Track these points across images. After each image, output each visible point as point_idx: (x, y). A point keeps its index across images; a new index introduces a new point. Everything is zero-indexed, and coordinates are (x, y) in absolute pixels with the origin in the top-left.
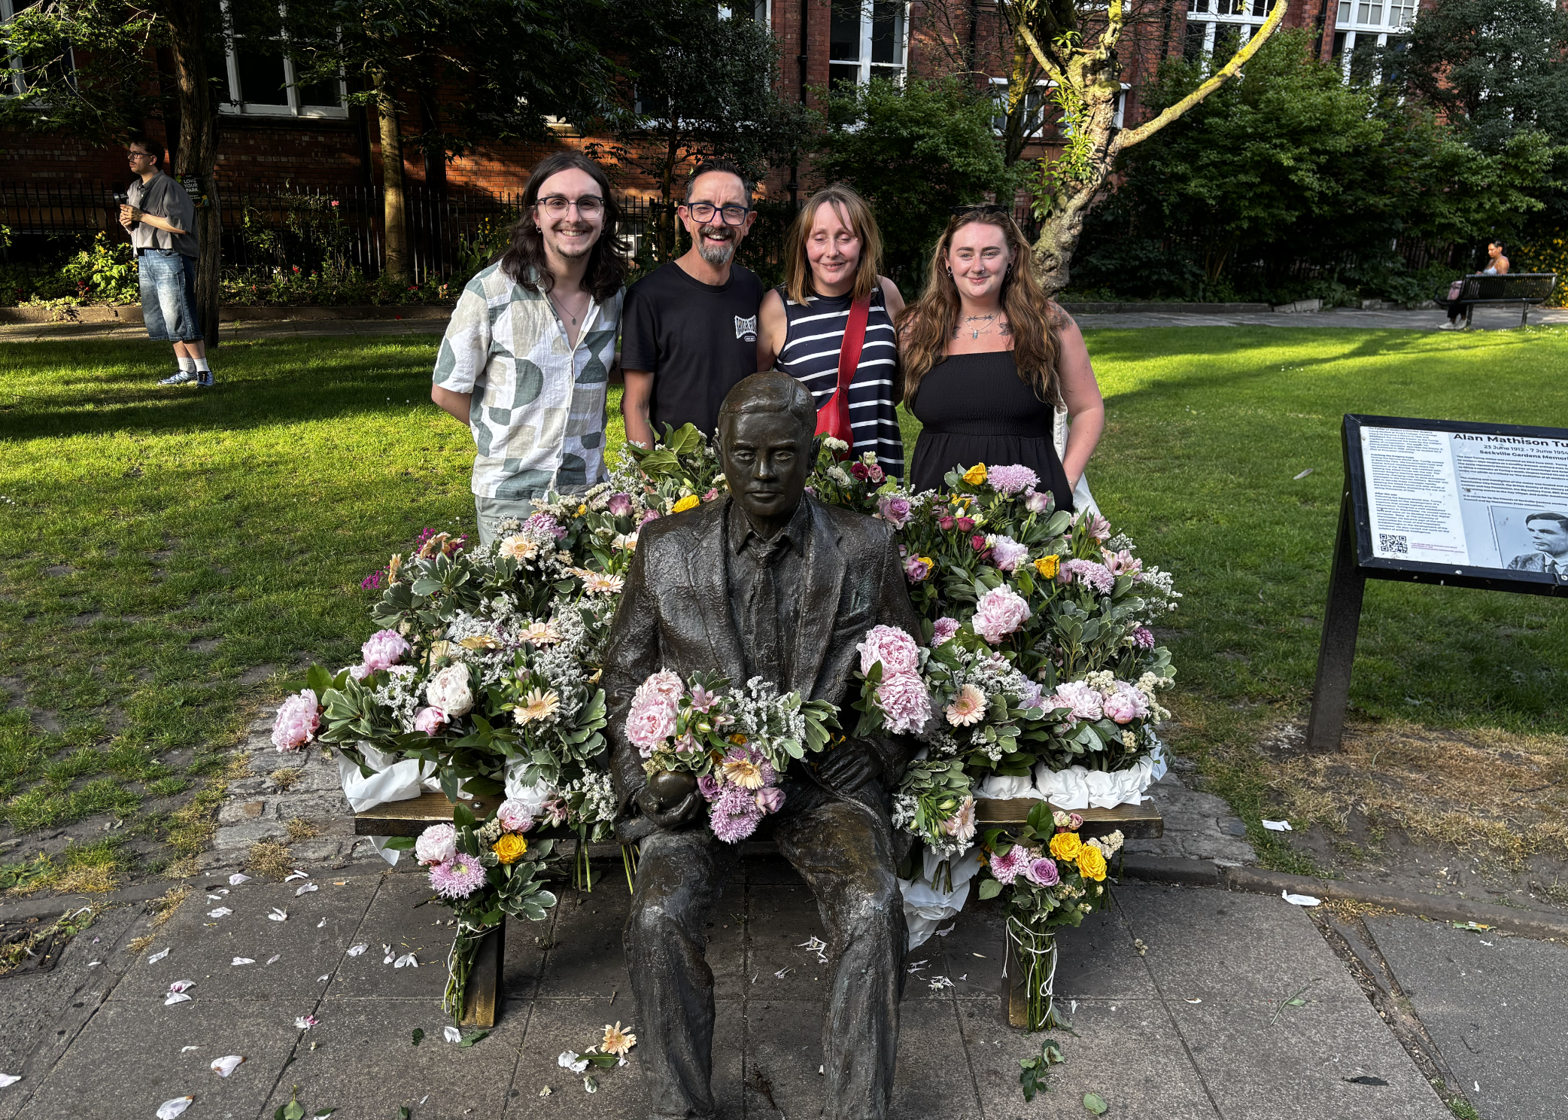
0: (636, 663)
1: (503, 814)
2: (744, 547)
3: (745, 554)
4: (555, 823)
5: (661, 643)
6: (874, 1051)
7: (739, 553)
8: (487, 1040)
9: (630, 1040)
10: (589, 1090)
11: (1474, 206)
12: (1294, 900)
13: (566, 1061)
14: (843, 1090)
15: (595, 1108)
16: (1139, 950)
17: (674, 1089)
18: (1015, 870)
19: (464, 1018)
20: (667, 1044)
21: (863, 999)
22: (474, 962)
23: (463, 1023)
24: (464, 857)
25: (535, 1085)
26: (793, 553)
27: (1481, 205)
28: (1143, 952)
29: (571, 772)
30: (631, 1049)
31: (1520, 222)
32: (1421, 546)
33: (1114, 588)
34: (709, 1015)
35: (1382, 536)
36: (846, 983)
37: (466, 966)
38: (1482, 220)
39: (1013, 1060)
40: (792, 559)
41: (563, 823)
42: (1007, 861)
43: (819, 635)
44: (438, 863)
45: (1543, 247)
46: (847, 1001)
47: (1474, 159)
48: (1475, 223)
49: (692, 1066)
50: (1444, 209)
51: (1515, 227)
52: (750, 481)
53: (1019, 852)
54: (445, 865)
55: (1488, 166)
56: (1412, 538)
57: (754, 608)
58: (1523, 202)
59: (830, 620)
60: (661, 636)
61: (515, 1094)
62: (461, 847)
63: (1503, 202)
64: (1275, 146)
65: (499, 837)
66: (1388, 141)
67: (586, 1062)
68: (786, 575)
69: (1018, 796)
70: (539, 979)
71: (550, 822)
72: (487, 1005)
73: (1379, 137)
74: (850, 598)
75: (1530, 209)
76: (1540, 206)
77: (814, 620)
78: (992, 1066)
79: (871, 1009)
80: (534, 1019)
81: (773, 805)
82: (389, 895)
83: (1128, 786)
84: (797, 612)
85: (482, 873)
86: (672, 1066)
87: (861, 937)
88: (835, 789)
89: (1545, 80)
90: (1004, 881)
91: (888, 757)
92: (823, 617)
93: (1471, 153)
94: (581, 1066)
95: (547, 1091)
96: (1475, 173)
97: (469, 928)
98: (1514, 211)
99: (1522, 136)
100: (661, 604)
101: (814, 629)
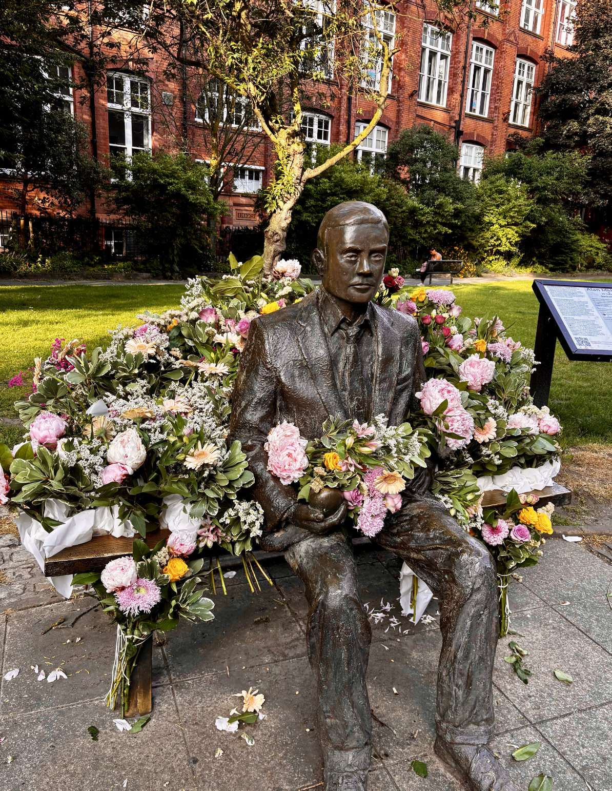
1: (174, 543)
2: (338, 329)
3: (336, 335)
4: (210, 545)
7: (333, 334)
9: (260, 699)
10: (250, 744)
11: (423, 231)
12: (569, 539)
13: (222, 724)
16: (518, 580)
17: (357, 729)
18: (502, 534)
19: (129, 710)
23: (129, 714)
24: (145, 581)
25: (208, 749)
26: (367, 333)
27: (426, 231)
28: (521, 581)
30: (263, 705)
31: (441, 238)
36: (468, 624)
37: (131, 668)
38: (427, 238)
39: (500, 659)
40: (367, 337)
43: (390, 388)
44: (123, 589)
45: (450, 251)
46: (470, 636)
47: (422, 209)
48: (424, 238)
50: (411, 232)
51: (439, 241)
52: (354, 276)
53: (501, 523)
54: (129, 590)
55: (428, 213)
57: (346, 373)
58: (444, 229)
59: (395, 378)
60: (279, 398)
62: (141, 574)
63: (435, 229)
64: (341, 198)
65: (168, 562)
66: (387, 199)
67: (236, 723)
68: (365, 348)
69: (486, 489)
70: (167, 668)
71: (206, 545)
72: (145, 696)
73: (384, 196)
74: (402, 364)
75: (446, 232)
76: (450, 231)
77: (385, 379)
79: (487, 638)
80: (179, 699)
82: (18, 628)
84: (372, 374)
85: (158, 591)
87: (479, 589)
89: (448, 174)
90: (494, 544)
92: (390, 377)
93: (421, 206)
94: (234, 727)
95: (220, 752)
96: (423, 216)
97: (136, 637)
98: (440, 233)
99: (441, 199)
100: (282, 374)
101: (385, 385)
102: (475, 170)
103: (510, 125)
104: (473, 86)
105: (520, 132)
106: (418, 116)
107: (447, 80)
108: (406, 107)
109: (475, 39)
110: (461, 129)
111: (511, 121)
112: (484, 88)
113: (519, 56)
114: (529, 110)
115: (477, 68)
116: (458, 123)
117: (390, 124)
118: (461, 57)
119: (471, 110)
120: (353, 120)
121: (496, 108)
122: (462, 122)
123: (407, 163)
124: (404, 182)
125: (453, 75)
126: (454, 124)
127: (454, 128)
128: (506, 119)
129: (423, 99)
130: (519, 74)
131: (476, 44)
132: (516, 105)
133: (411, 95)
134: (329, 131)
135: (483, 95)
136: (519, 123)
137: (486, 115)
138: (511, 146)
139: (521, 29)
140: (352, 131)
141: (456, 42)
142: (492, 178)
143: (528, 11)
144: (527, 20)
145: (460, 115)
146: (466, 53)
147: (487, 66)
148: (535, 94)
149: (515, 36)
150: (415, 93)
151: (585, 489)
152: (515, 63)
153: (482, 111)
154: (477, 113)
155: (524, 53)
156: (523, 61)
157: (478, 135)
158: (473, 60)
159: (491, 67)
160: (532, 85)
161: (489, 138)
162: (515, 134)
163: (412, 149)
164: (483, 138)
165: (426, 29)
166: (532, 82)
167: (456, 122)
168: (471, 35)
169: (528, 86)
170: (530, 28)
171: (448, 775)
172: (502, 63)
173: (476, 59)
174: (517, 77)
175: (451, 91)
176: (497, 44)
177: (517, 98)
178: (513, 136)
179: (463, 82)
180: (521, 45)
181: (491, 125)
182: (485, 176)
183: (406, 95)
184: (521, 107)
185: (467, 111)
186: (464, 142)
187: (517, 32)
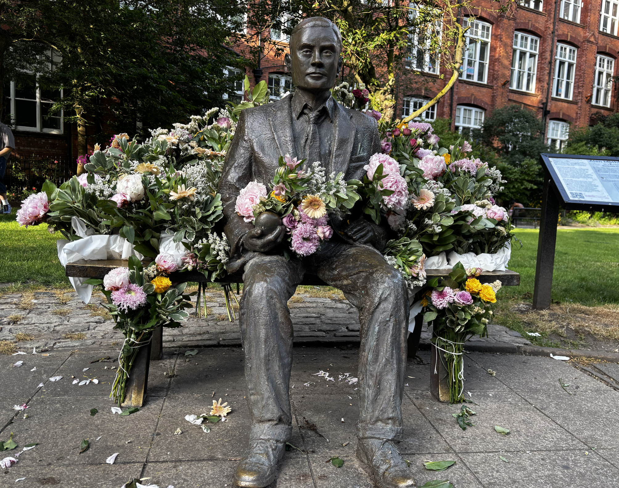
0: (239, 179)
1: (159, 260)
2: (302, 114)
3: (301, 119)
4: (190, 268)
5: (253, 168)
6: (395, 371)
7: (298, 118)
8: (138, 413)
9: (227, 409)
10: (205, 431)
11: (511, 186)
12: (556, 358)
13: (190, 418)
14: (375, 400)
15: (210, 439)
16: (491, 374)
17: (271, 401)
18: (447, 298)
19: (123, 402)
20: (268, 370)
21: (388, 338)
22: (134, 363)
23: (122, 405)
24: (134, 286)
25: (171, 430)
26: (327, 120)
27: (514, 187)
28: (495, 374)
29: (202, 234)
30: (228, 414)
31: (528, 193)
32: (589, 196)
33: (477, 174)
34: (290, 360)
35: (571, 193)
36: (377, 329)
37: (128, 366)
38: (515, 192)
39: (448, 415)
40: (326, 124)
41: (194, 268)
42: (442, 295)
43: (342, 163)
44: (117, 289)
45: (537, 203)
46: (378, 340)
47: (510, 169)
48: (512, 193)
49: (282, 387)
51: (527, 195)
52: (309, 67)
53: (448, 290)
54: (121, 290)
55: (516, 172)
56: (584, 193)
57: (307, 147)
58: (529, 186)
59: (348, 156)
60: (254, 164)
61: (158, 434)
62: (132, 280)
63: (522, 185)
65: (155, 276)
67: (202, 419)
68: (323, 131)
69: (441, 268)
70: (168, 389)
71: (187, 268)
72: (139, 393)
74: (357, 147)
75: (532, 188)
76: (535, 187)
77: (340, 155)
78: (438, 417)
79: (392, 343)
80: (166, 404)
81: (327, 233)
83: (498, 261)
84: (330, 152)
85: (144, 295)
86: (270, 385)
87: (386, 299)
88: (355, 241)
89: (533, 142)
90: (440, 307)
91: (378, 233)
92: (345, 154)
93: (509, 166)
94: (199, 422)
95: (179, 430)
96: (511, 174)
97: (132, 340)
98: (526, 189)
99: (527, 161)
100: (255, 144)
101: (341, 159)
102: (561, 142)
103: (593, 106)
104: (559, 76)
105: (602, 111)
106: (510, 100)
107: (536, 72)
108: (499, 93)
109: (559, 41)
110: (548, 109)
111: (593, 102)
112: (568, 78)
113: (599, 53)
114: (610, 94)
115: (562, 63)
116: (545, 104)
117: (486, 107)
118: (548, 55)
119: (557, 94)
120: (455, 104)
121: (579, 93)
122: (549, 104)
123: (498, 134)
124: (497, 150)
125: (540, 69)
126: (541, 106)
127: (542, 108)
128: (589, 101)
129: (514, 87)
130: (600, 66)
131: (560, 45)
132: (598, 91)
133: (504, 84)
134: (435, 112)
135: (568, 84)
136: (601, 104)
137: (571, 99)
138: (593, 122)
139: (600, 32)
140: (454, 112)
141: (542, 44)
142: (575, 146)
143: (606, 19)
144: (605, 25)
145: (547, 99)
146: (552, 51)
147: (571, 61)
148: (615, 82)
149: (595, 37)
150: (508, 83)
151: (586, 329)
152: (596, 58)
153: (567, 95)
154: (563, 97)
155: (603, 50)
156: (603, 56)
157: (564, 114)
158: (558, 57)
159: (575, 62)
160: (612, 75)
161: (574, 116)
162: (597, 113)
163: (503, 123)
164: (569, 116)
165: (516, 36)
166: (612, 72)
167: (543, 104)
168: (556, 38)
169: (608, 75)
170: (609, 31)
171: (360, 469)
172: (584, 59)
173: (561, 56)
174: (598, 69)
175: (539, 80)
176: (579, 44)
177: (598, 84)
178: (595, 114)
179: (549, 74)
180: (601, 43)
181: (575, 107)
182: (569, 145)
183: (500, 84)
184: (602, 92)
185: (554, 95)
186: (551, 119)
187: (597, 34)
